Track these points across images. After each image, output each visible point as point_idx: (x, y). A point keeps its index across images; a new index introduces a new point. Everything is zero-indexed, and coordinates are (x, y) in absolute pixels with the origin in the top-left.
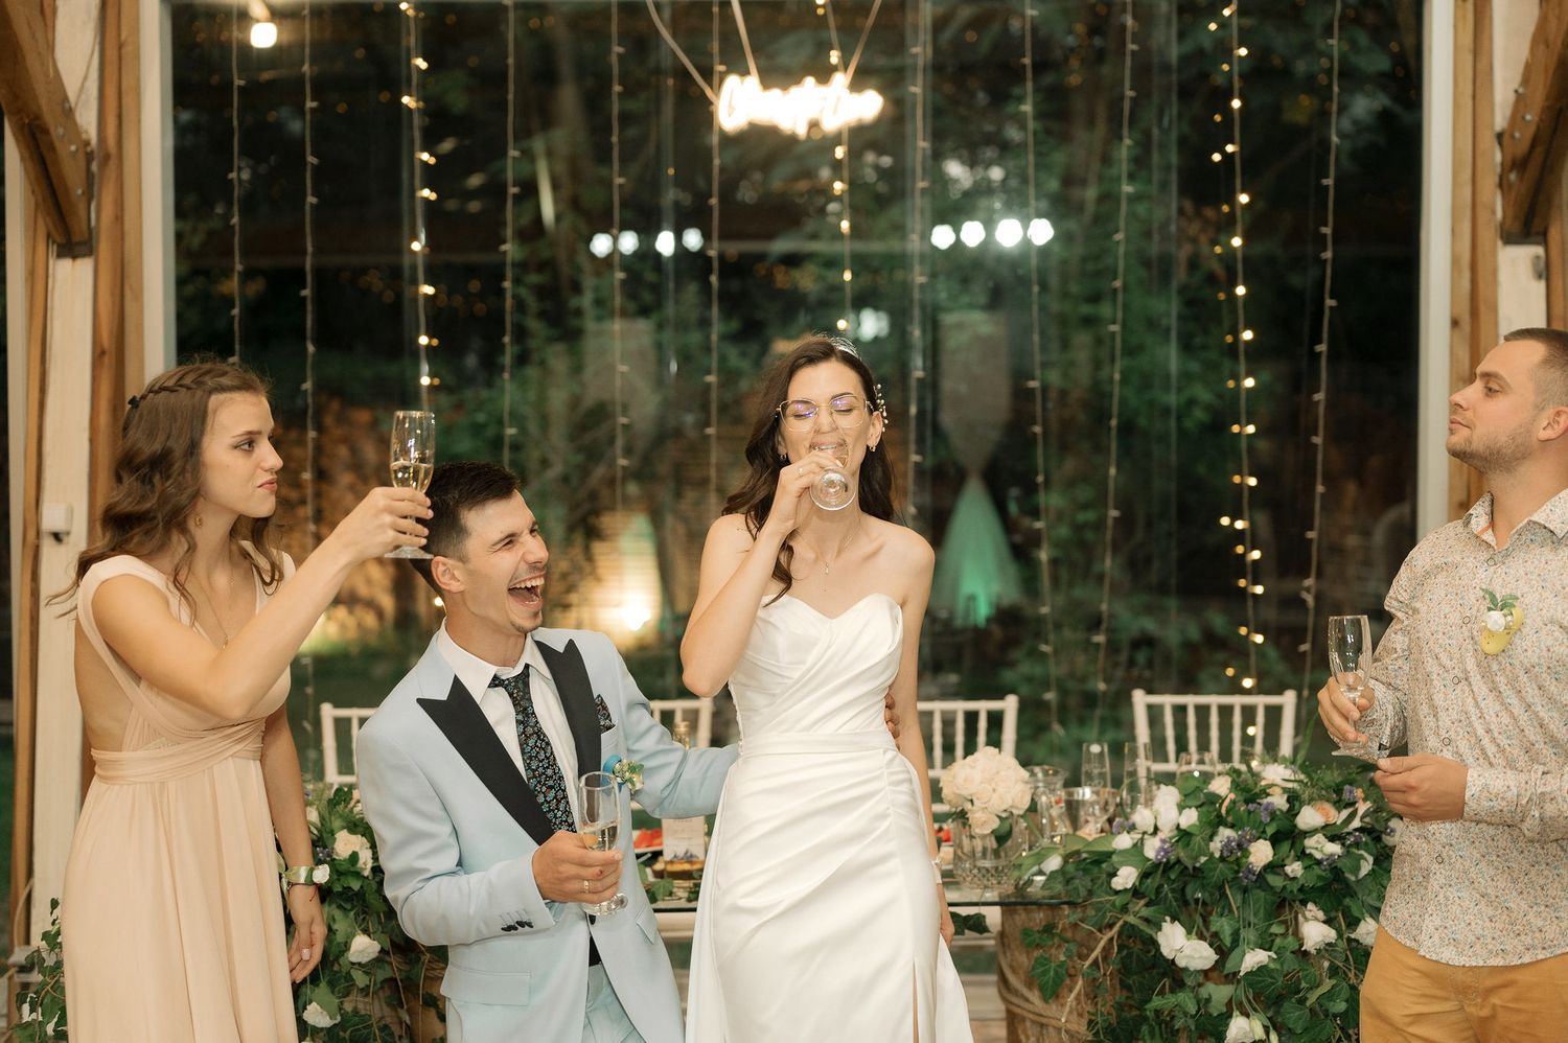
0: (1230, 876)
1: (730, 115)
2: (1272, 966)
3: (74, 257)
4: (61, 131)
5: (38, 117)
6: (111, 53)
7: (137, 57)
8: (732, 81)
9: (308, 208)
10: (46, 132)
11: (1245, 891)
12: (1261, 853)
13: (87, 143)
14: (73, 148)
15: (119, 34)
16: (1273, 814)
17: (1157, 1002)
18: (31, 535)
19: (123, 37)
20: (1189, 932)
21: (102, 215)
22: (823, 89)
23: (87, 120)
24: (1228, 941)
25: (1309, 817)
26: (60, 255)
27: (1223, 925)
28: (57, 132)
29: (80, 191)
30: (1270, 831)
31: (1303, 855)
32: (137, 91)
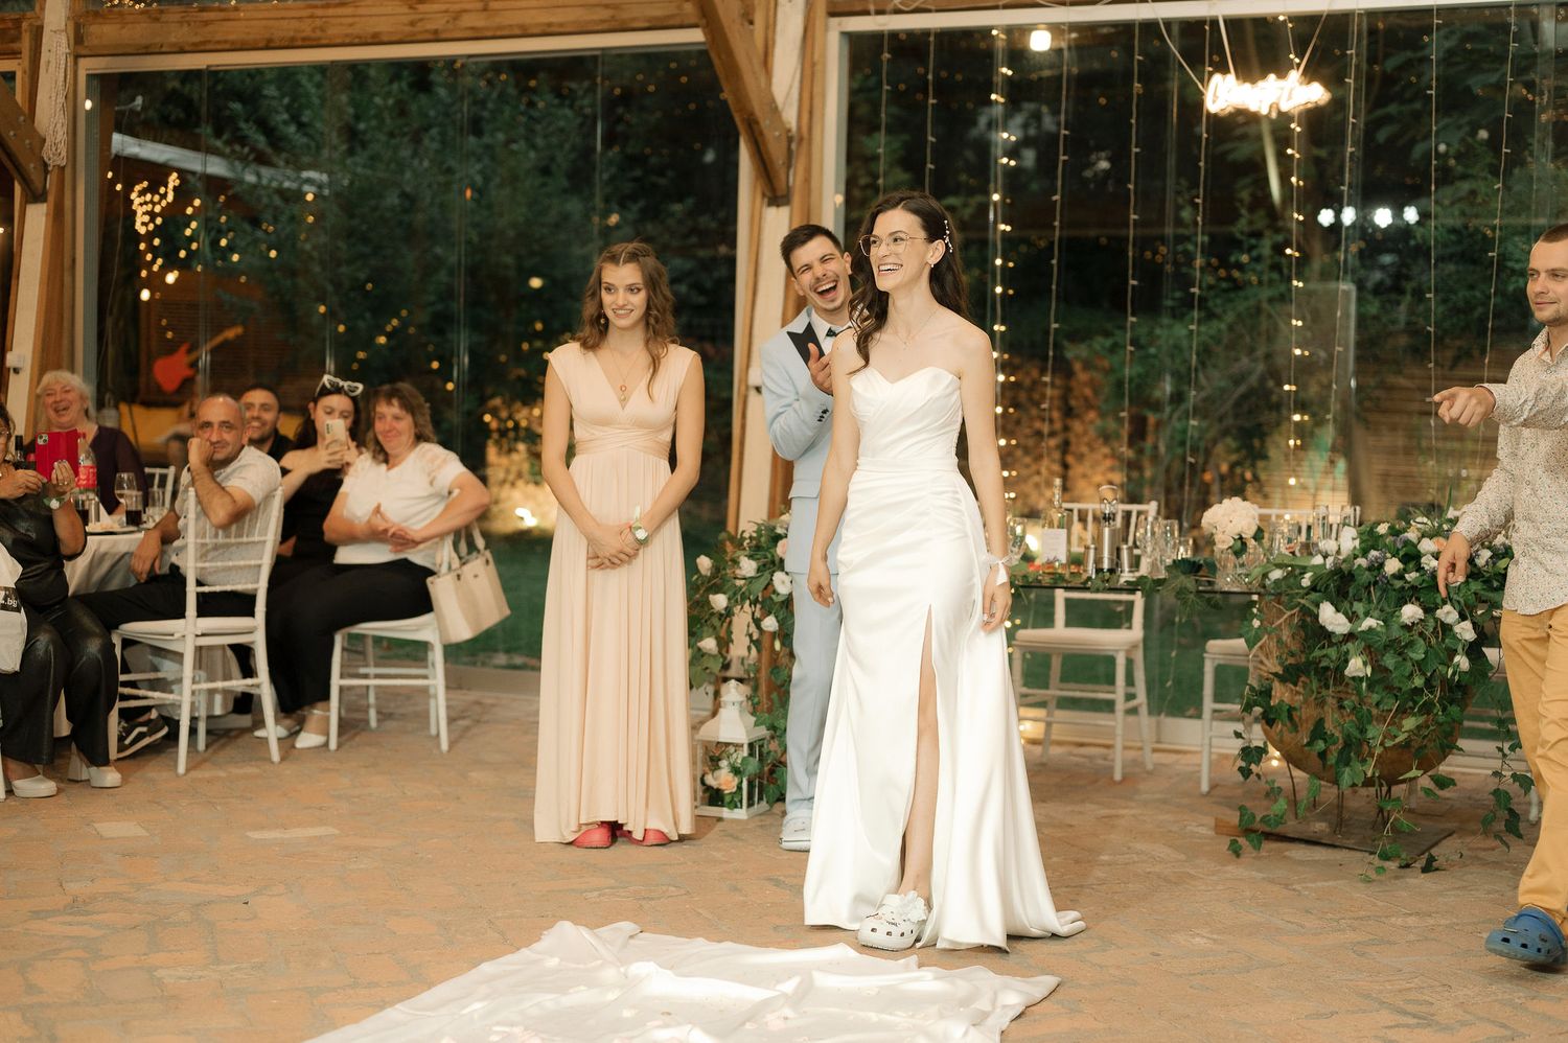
0: (1373, 580)
1: (1214, 102)
2: (1379, 629)
3: (778, 206)
4: (768, 122)
5: (752, 114)
6: (808, 72)
7: (824, 72)
8: (1217, 78)
9: (927, 172)
10: (757, 123)
11: (1384, 591)
12: (1393, 566)
13: (789, 131)
14: (777, 134)
15: (812, 58)
16: (1407, 543)
17: (1317, 653)
18: (743, 388)
19: (816, 57)
20: (1338, 610)
21: (796, 179)
22: (1282, 83)
23: (790, 116)
24: (1362, 616)
25: (1427, 546)
26: (770, 204)
27: (1359, 607)
28: (765, 123)
29: (781, 162)
30: (1401, 553)
31: (1419, 568)
32: (823, 96)
